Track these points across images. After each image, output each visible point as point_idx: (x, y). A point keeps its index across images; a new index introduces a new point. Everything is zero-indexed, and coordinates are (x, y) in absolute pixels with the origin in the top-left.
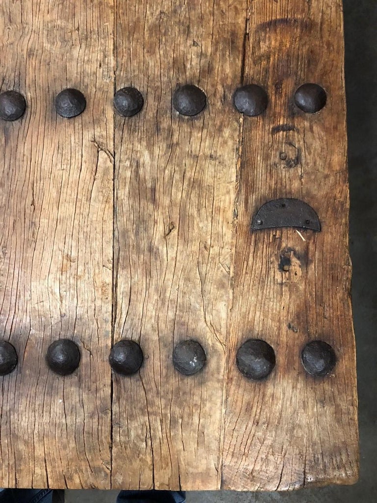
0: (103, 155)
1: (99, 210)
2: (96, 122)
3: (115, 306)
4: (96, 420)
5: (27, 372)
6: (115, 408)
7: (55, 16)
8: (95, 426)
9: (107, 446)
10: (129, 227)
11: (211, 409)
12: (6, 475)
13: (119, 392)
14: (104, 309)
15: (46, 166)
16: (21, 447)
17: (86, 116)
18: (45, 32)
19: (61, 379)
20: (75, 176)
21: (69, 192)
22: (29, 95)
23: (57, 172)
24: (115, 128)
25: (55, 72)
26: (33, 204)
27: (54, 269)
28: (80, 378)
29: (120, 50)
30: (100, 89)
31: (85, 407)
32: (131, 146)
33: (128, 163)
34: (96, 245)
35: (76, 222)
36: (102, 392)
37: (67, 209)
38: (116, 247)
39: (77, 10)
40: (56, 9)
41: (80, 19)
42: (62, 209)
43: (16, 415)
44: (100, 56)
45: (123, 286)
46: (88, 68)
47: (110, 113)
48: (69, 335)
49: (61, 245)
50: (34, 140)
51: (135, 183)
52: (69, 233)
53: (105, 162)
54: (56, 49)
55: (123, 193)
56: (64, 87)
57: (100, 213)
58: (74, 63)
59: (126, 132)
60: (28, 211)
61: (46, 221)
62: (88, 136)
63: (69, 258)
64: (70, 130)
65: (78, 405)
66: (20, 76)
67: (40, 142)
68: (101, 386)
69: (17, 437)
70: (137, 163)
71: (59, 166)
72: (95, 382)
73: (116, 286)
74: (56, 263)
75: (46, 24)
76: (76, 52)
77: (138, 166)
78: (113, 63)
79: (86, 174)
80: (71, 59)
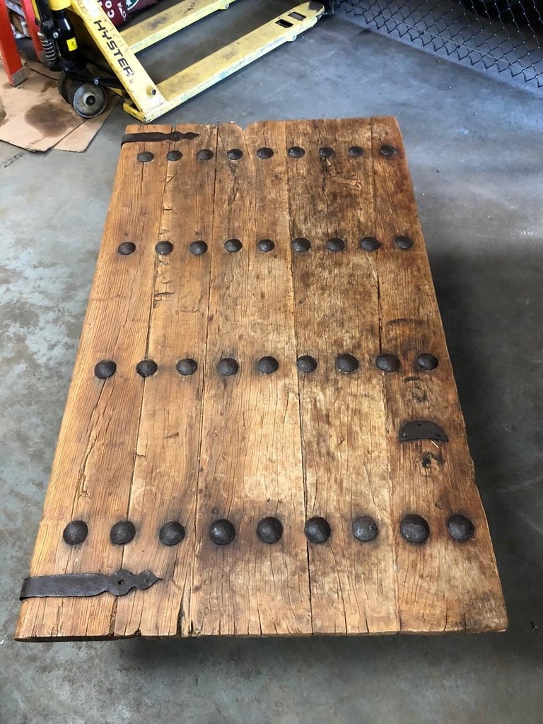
0: (291, 395)
1: (290, 429)
2: (286, 375)
3: (306, 493)
4: (297, 577)
5: (242, 542)
6: (312, 568)
7: (256, 318)
8: (297, 582)
9: (308, 598)
10: (312, 440)
11: (385, 566)
12: (226, 623)
13: (313, 554)
14: (298, 495)
15: (253, 402)
16: (239, 599)
17: (279, 372)
18: (250, 326)
19: (269, 547)
20: (273, 407)
21: (269, 417)
22: (240, 361)
23: (260, 405)
24: (299, 378)
25: (257, 347)
26: (244, 426)
27: (261, 467)
28: (283, 545)
29: (299, 335)
30: (287, 356)
31: (289, 567)
32: (310, 390)
33: (309, 400)
34: (290, 451)
35: (275, 437)
36: (300, 555)
37: (268, 429)
38: (304, 453)
39: (271, 314)
40: (257, 314)
41: (272, 318)
42: (265, 428)
43: (234, 575)
44: (286, 339)
45: (310, 479)
46: (279, 345)
47: (295, 370)
48: (272, 514)
49: (265, 452)
50: (244, 387)
51: (315, 412)
52: (270, 443)
53: (293, 399)
54: (258, 335)
55: (307, 418)
56: (264, 356)
57: (291, 431)
58: (270, 343)
59: (306, 381)
60: (240, 430)
61: (254, 436)
62: (281, 384)
63: (271, 460)
64: (269, 381)
65: (283, 566)
66: (234, 350)
67: (248, 388)
68: (300, 551)
69: (234, 592)
70: (315, 399)
71: (261, 402)
72: (295, 547)
73: (306, 479)
74: (261, 464)
75: (250, 322)
76: (270, 337)
77: (315, 401)
78: (295, 342)
79: (280, 407)
80: (267, 341)
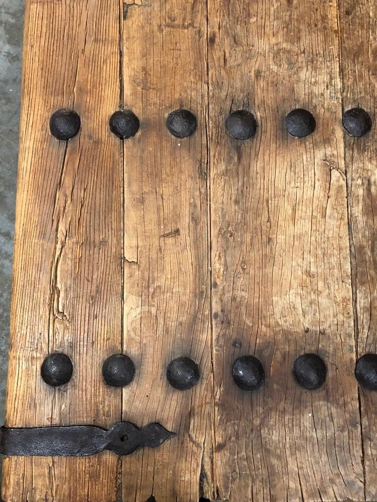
0: (335, 174)
1: (334, 227)
2: (327, 141)
3: (356, 321)
4: (346, 433)
5: (275, 386)
6: (365, 422)
7: (280, 39)
8: (346, 440)
9: (359, 460)
10: (365, 244)
12: (260, 491)
13: (366, 405)
14: (346, 325)
15: (280, 185)
16: (275, 461)
17: (316, 136)
18: (272, 55)
19: (309, 393)
20: (309, 193)
21: (304, 208)
22: (258, 115)
23: (290, 189)
24: (345, 147)
25: (283, 92)
26: (269, 221)
27: (295, 284)
28: (327, 392)
29: (346, 72)
30: (328, 109)
31: (335, 420)
32: (361, 165)
33: (359, 182)
34: (334, 260)
35: (313, 238)
36: (350, 405)
37: (303, 226)
38: (354, 263)
39: (303, 34)
40: (281, 33)
41: (305, 42)
42: (299, 225)
43: (266, 429)
44: (326, 78)
45: (362, 301)
46: (316, 90)
47: (339, 133)
48: (310, 349)
49: (300, 260)
50: (266, 158)
51: (368, 201)
52: (307, 248)
53: (338, 181)
54: (283, 71)
55: (358, 210)
56: (293, 108)
57: (336, 229)
58: (301, 85)
59: (356, 151)
60: (264, 228)
61: (283, 237)
62: (320, 154)
63: (308, 273)
64: (302, 149)
65: (328, 419)
66: (250, 96)
67: (272, 161)
68: (349, 400)
69: (268, 451)
70: (369, 181)
71: (293, 184)
72: (343, 395)
73: (356, 302)
74: (295, 278)
75: (271, 48)
76: (304, 74)
77: (369, 184)
78: (339, 85)
79: (319, 192)
80: (298, 81)
